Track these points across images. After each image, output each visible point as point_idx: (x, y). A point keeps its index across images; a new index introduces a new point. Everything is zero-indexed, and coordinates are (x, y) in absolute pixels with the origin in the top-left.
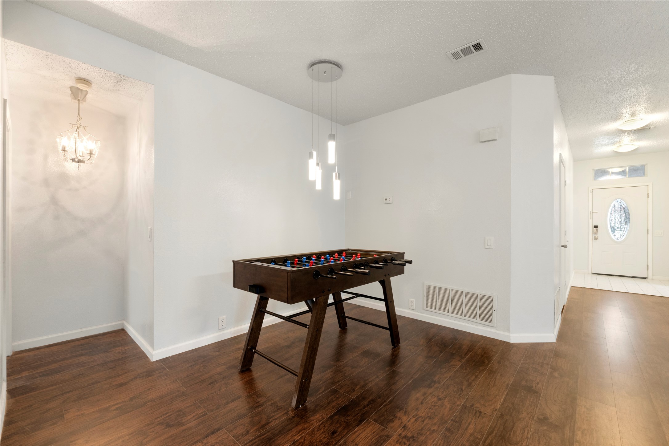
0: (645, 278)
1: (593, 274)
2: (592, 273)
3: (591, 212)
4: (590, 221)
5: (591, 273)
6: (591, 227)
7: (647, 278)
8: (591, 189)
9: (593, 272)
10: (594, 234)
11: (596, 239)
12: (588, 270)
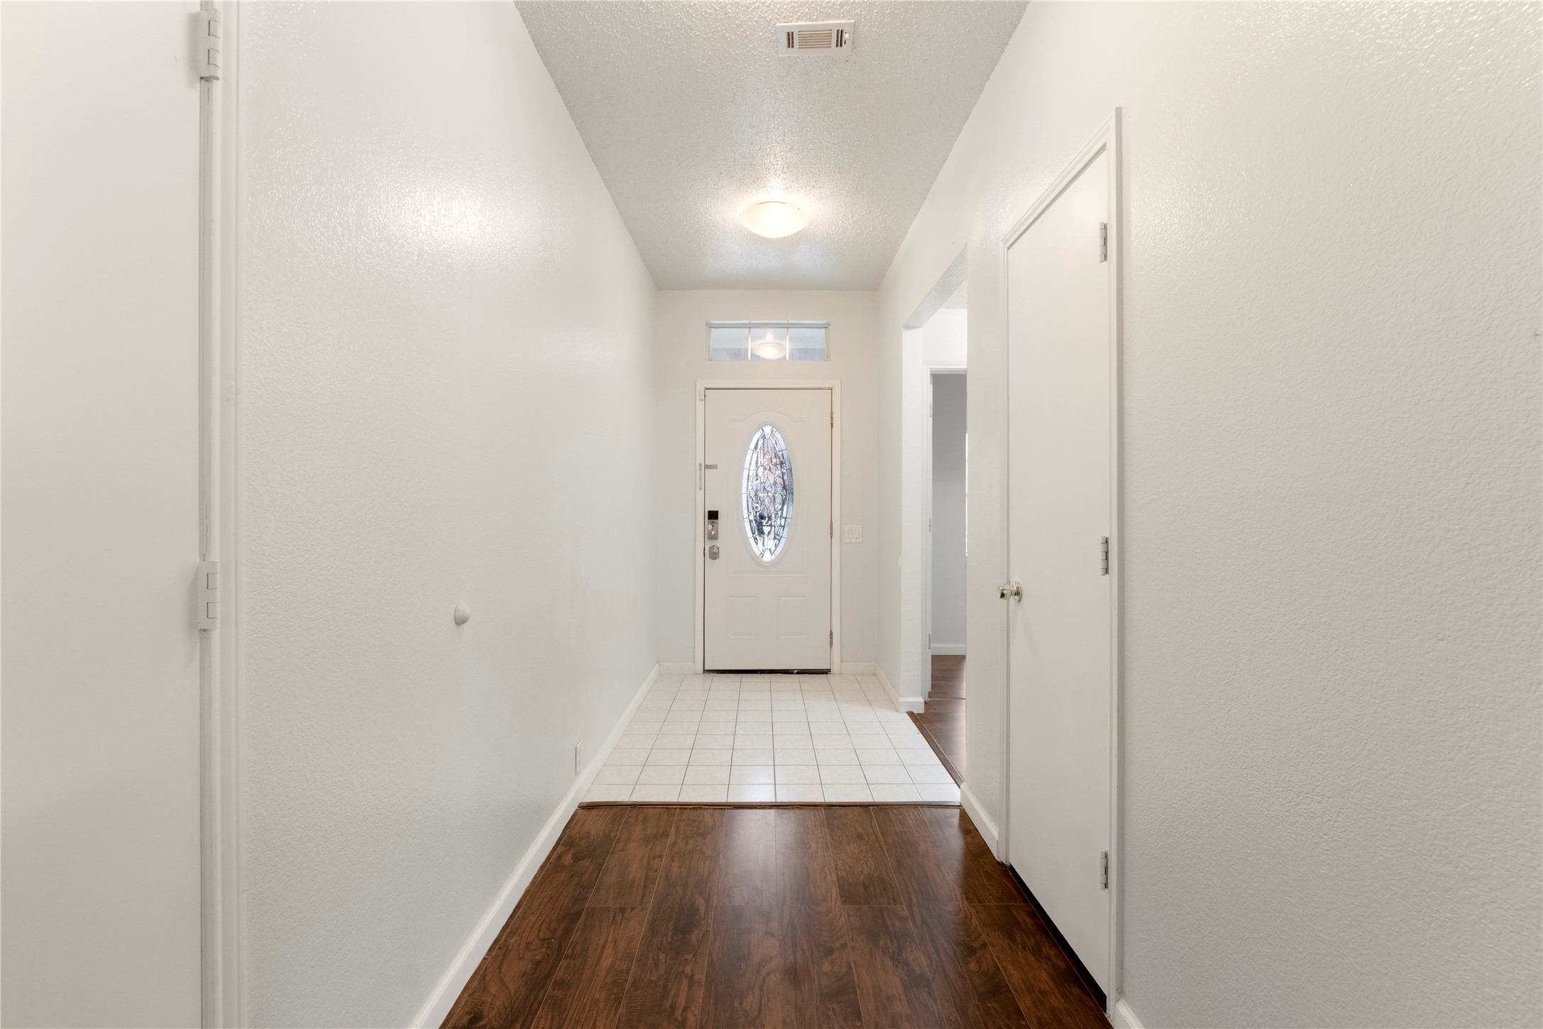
0: (825, 672)
1: (706, 675)
2: (705, 671)
3: (700, 465)
4: (700, 494)
5: (702, 672)
6: (701, 517)
7: (829, 670)
8: (700, 388)
9: (706, 668)
10: (709, 539)
11: (714, 555)
12: (694, 662)
